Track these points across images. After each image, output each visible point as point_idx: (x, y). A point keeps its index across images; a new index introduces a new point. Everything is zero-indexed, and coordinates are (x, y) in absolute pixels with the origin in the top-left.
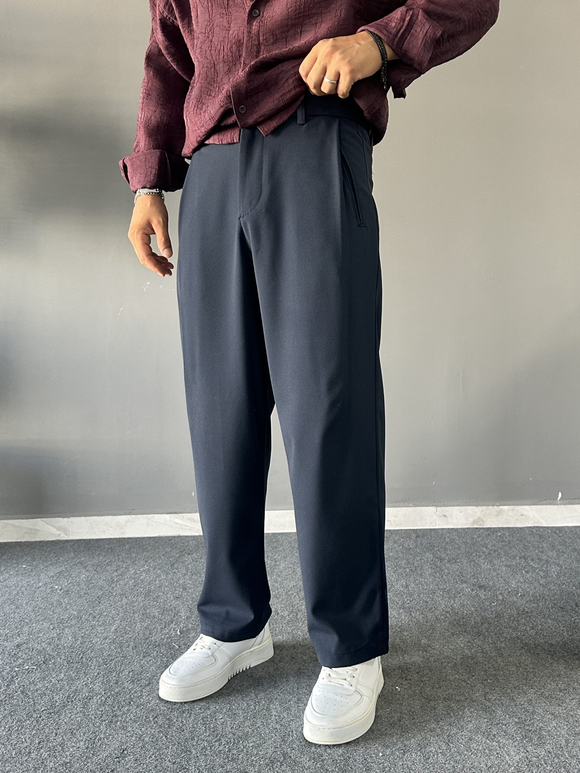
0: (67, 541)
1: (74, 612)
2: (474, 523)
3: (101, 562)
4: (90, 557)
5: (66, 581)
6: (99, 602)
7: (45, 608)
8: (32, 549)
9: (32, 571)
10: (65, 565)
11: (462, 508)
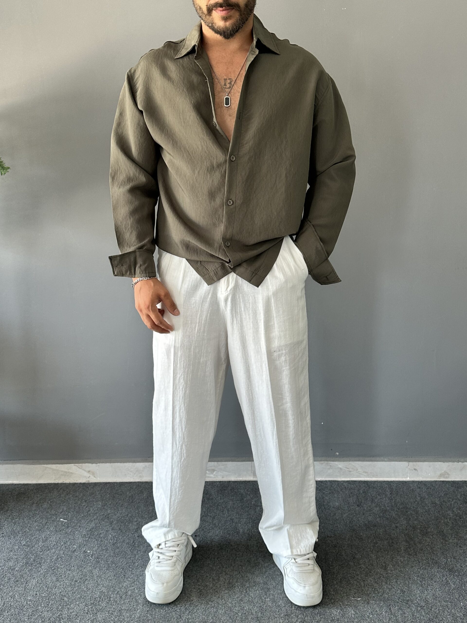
0: (96, 484)
1: (103, 588)
2: (441, 475)
3: (124, 517)
4: (115, 509)
5: (96, 542)
6: (125, 576)
7: (80, 582)
8: (67, 494)
9: (68, 527)
10: (95, 520)
11: (431, 463)
